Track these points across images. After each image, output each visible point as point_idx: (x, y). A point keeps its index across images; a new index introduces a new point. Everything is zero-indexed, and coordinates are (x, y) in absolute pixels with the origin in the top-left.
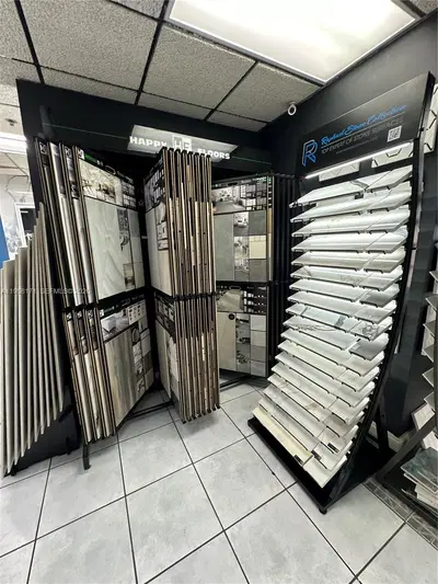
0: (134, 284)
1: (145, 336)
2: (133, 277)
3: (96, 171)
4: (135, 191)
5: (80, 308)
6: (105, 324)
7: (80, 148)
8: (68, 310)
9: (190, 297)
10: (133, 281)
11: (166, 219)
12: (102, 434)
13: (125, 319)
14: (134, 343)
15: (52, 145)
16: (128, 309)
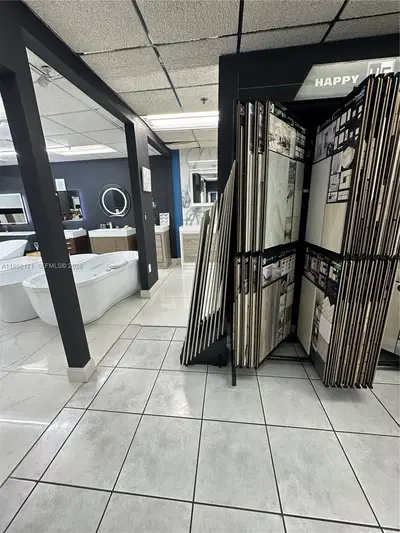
0: (290, 238)
1: (290, 288)
2: (291, 231)
3: (280, 123)
4: (307, 141)
5: (248, 255)
6: (265, 271)
7: (273, 102)
8: (240, 255)
9: (364, 257)
10: (290, 234)
11: (353, 166)
12: (248, 363)
13: (279, 270)
14: (282, 294)
15: (250, 104)
16: (282, 261)
